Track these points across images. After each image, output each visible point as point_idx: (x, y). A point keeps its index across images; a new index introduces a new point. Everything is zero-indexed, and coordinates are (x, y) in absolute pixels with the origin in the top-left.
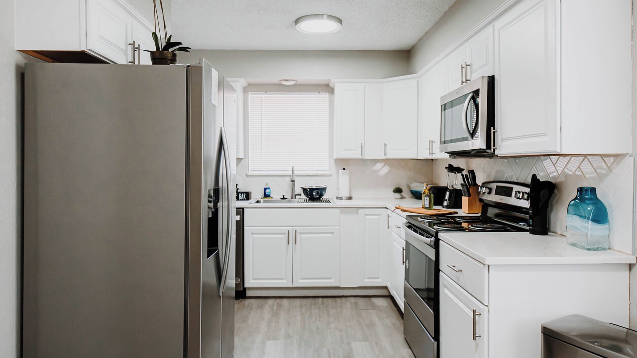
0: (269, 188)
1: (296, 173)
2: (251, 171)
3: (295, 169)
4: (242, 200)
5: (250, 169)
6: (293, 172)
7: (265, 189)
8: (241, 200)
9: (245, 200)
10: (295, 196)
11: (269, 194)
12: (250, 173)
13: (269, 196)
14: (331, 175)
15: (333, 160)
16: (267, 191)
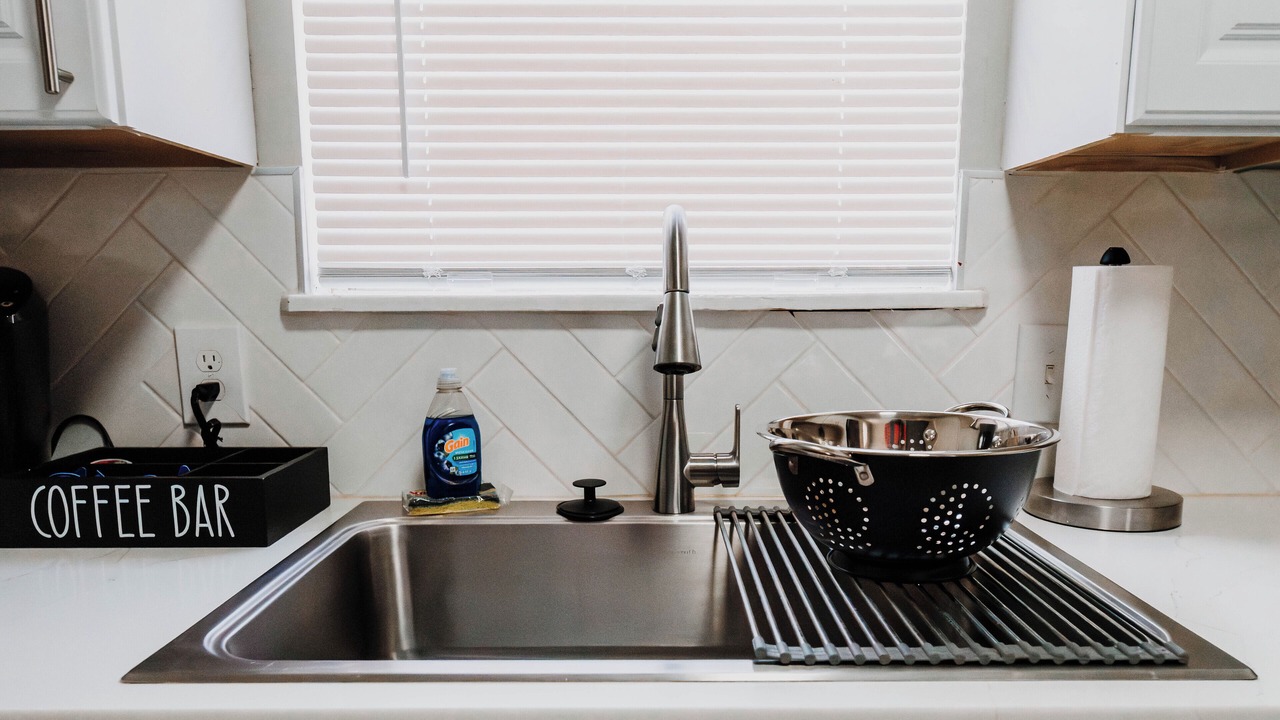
0: (467, 422)
1: (702, 291)
2: (329, 274)
3: (692, 263)
4: (205, 541)
5: (313, 265)
6: (677, 279)
7: (436, 431)
8: (189, 541)
9: (225, 542)
10: (687, 489)
11: (466, 469)
12: (320, 292)
13: (471, 487)
14: (980, 310)
15: (1000, 186)
16: (457, 443)
